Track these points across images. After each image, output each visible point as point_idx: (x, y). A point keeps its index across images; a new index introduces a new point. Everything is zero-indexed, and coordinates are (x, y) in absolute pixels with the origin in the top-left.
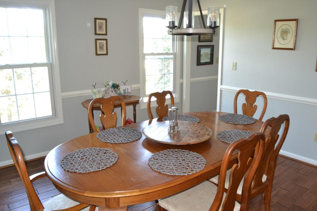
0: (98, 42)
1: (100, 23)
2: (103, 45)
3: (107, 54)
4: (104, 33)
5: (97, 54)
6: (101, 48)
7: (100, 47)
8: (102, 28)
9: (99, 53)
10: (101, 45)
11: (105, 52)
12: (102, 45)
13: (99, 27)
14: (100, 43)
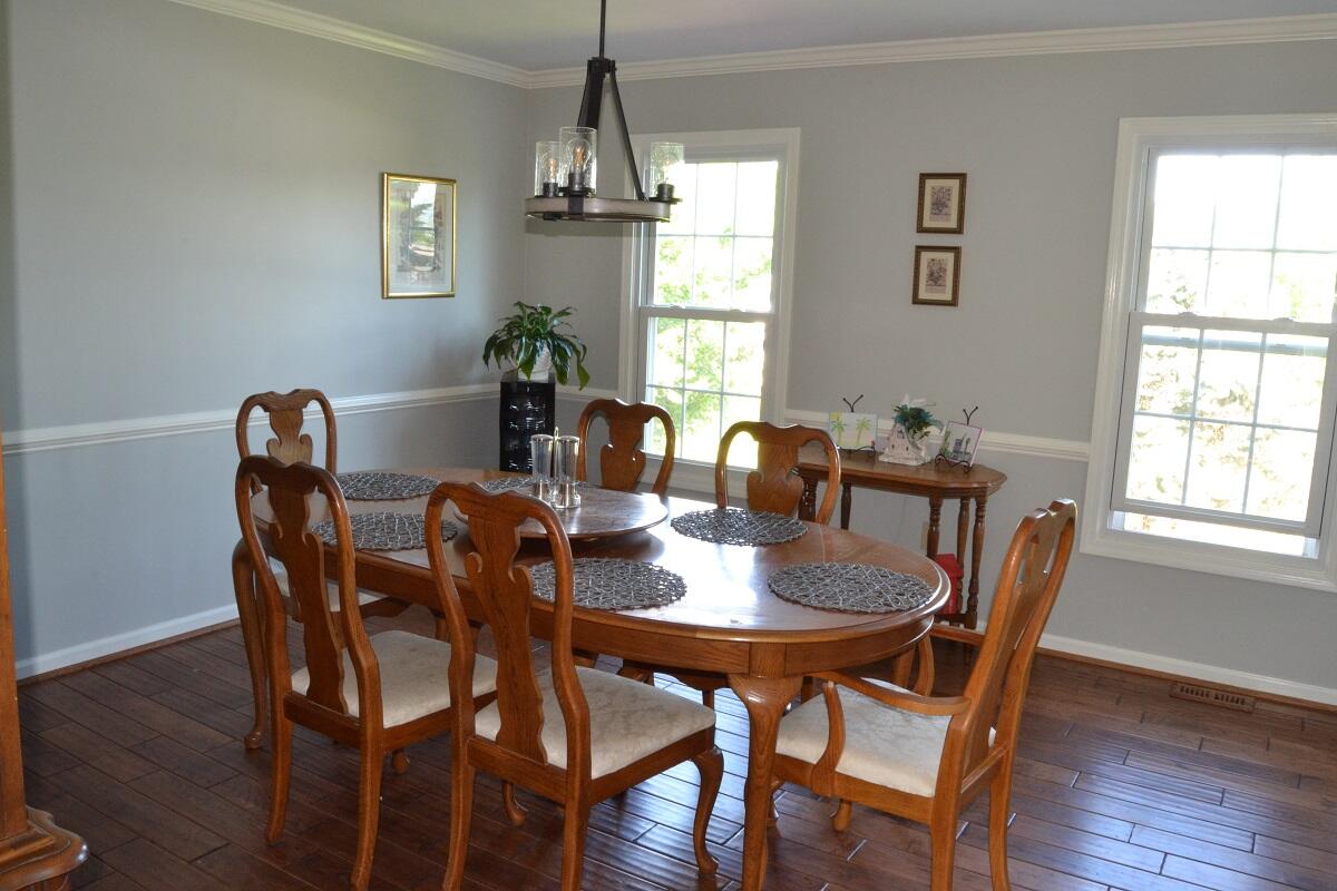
0: (926, 256)
1: (939, 191)
2: (945, 270)
3: (953, 303)
4: (953, 224)
5: (916, 301)
6: (935, 278)
7: (931, 274)
8: (946, 206)
9: (923, 295)
10: (935, 268)
11: (948, 296)
12: (940, 269)
13: (933, 204)
14: (933, 260)
